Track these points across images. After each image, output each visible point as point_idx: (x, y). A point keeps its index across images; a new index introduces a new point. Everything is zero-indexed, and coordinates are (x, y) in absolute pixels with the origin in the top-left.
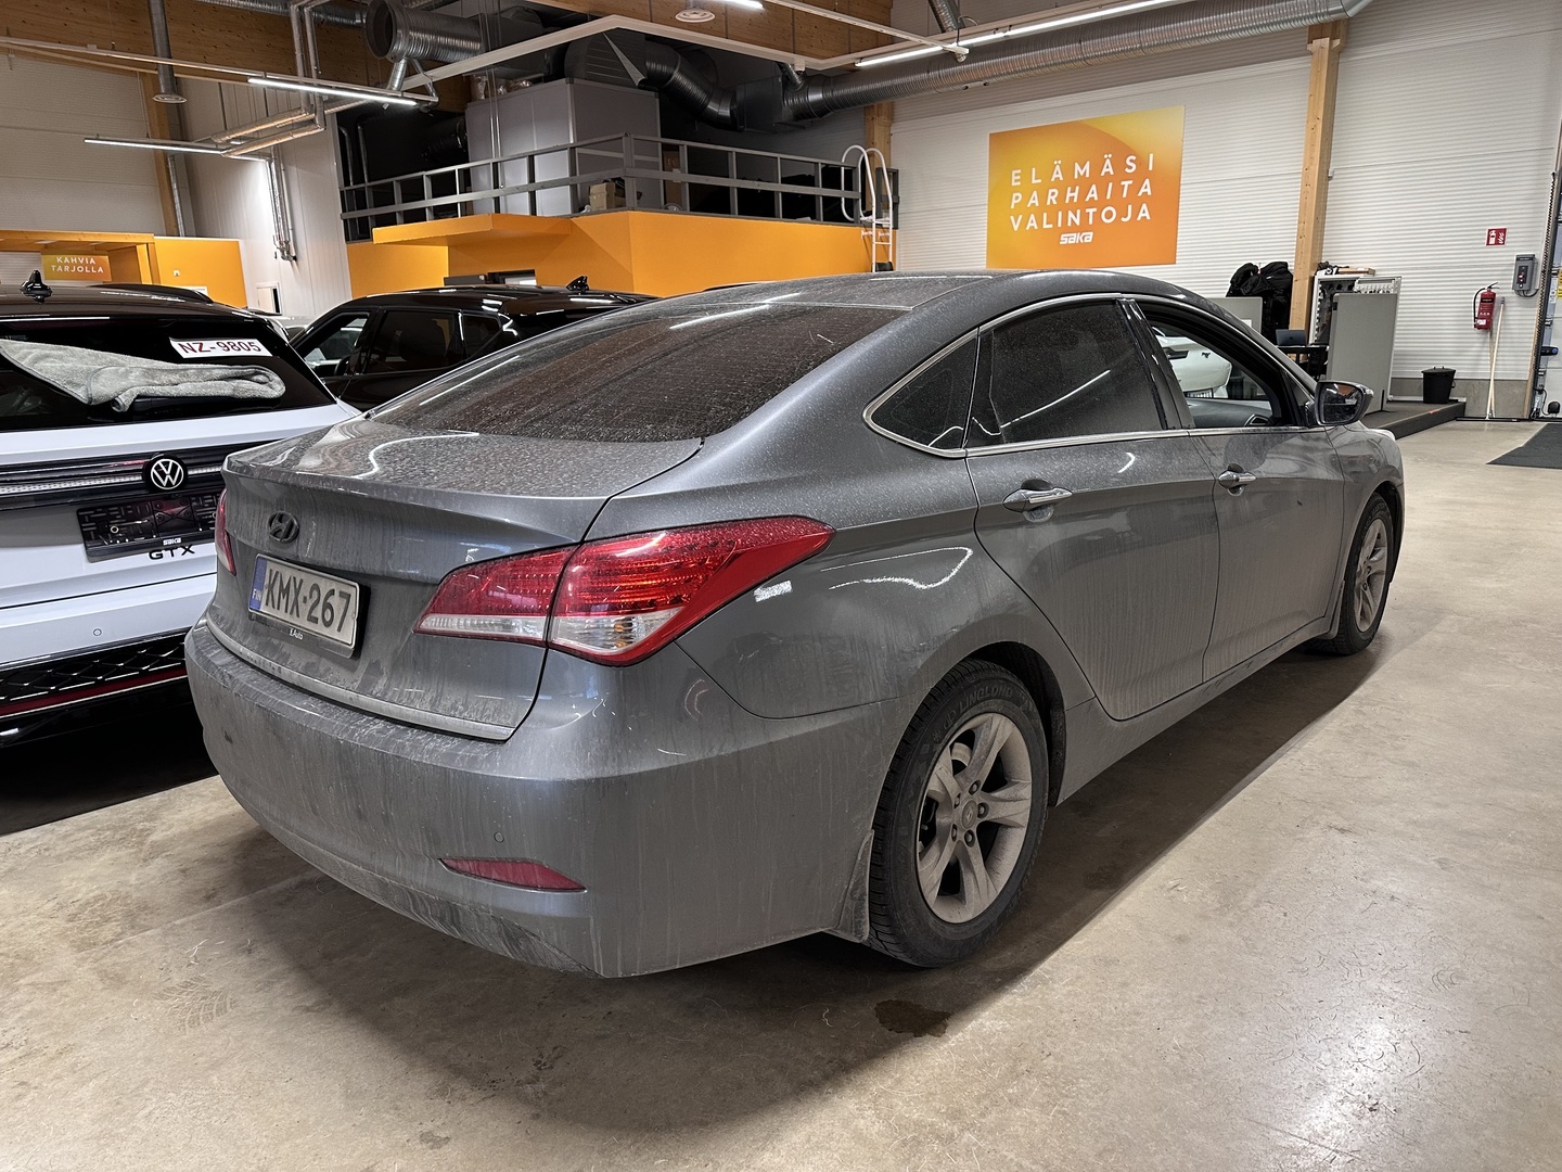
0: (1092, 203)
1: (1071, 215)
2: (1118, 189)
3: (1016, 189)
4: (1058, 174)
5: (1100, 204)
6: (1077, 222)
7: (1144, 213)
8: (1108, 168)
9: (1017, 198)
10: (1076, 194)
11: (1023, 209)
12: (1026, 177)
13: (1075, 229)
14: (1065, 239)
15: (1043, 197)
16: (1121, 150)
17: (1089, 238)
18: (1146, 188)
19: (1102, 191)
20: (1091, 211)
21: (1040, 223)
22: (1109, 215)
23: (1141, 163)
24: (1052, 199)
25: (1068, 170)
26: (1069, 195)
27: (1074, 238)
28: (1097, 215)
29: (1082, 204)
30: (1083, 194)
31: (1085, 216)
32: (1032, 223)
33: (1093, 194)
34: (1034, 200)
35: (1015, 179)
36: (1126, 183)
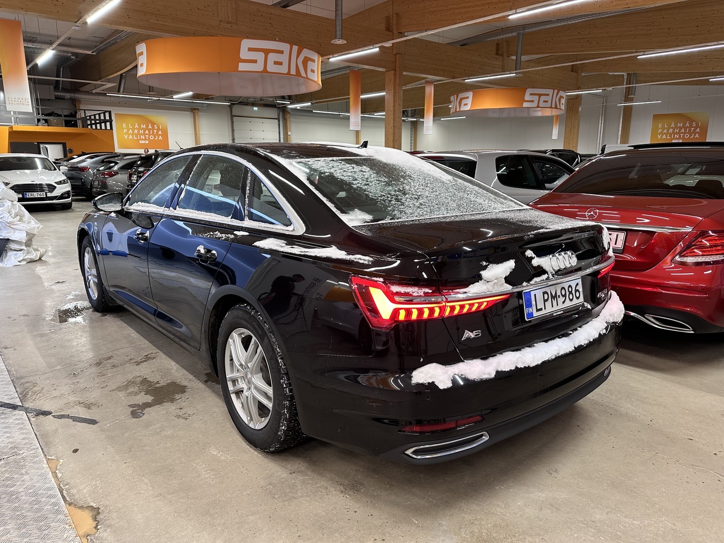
0: (147, 134)
1: (141, 136)
2: (153, 132)
3: (125, 128)
4: (137, 126)
5: (149, 135)
6: (144, 138)
7: (160, 138)
8: (150, 127)
9: (125, 131)
10: (142, 132)
11: (126, 133)
12: (127, 126)
13: (143, 140)
14: (141, 142)
15: (133, 131)
16: (153, 124)
17: (147, 142)
18: (160, 132)
19: (149, 132)
20: (147, 136)
21: (133, 137)
22: (152, 137)
23: (158, 127)
24: (136, 131)
25: (139, 126)
26: (140, 132)
27: (143, 142)
28: (149, 137)
29: (144, 134)
30: (144, 132)
31: (145, 137)
32: (131, 137)
33: (147, 132)
34: (131, 131)
35: (124, 126)
36: (155, 131)
